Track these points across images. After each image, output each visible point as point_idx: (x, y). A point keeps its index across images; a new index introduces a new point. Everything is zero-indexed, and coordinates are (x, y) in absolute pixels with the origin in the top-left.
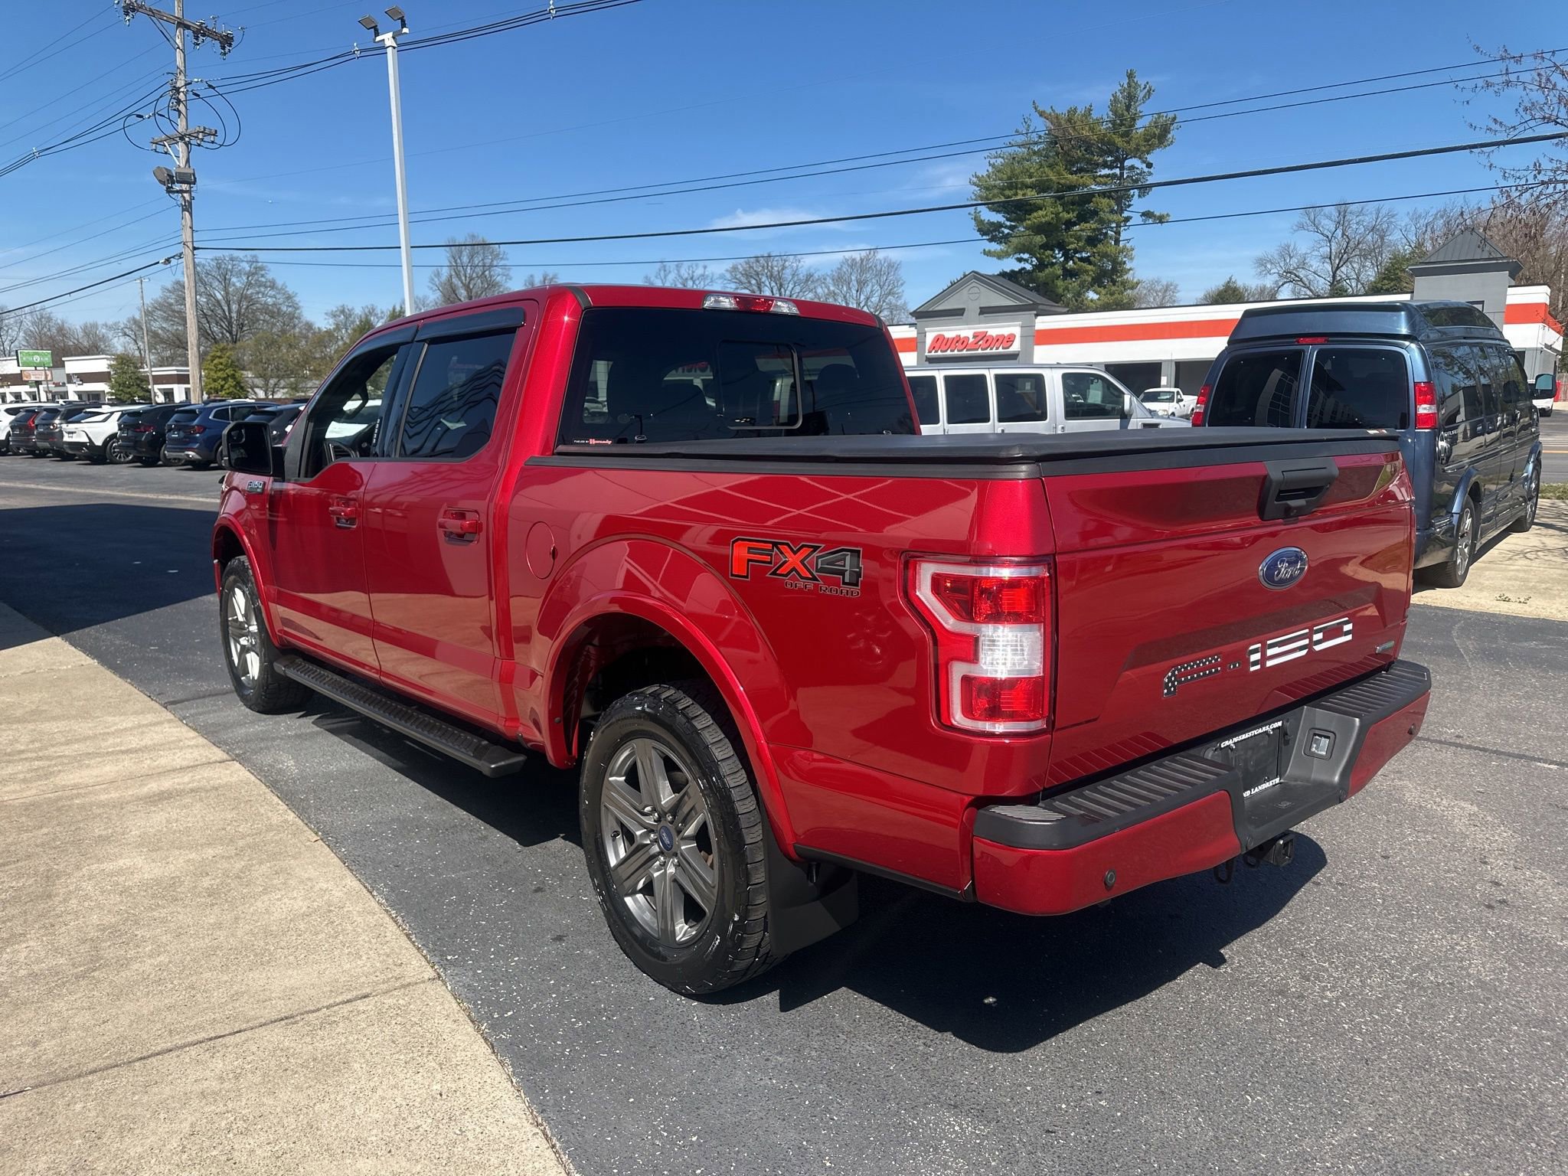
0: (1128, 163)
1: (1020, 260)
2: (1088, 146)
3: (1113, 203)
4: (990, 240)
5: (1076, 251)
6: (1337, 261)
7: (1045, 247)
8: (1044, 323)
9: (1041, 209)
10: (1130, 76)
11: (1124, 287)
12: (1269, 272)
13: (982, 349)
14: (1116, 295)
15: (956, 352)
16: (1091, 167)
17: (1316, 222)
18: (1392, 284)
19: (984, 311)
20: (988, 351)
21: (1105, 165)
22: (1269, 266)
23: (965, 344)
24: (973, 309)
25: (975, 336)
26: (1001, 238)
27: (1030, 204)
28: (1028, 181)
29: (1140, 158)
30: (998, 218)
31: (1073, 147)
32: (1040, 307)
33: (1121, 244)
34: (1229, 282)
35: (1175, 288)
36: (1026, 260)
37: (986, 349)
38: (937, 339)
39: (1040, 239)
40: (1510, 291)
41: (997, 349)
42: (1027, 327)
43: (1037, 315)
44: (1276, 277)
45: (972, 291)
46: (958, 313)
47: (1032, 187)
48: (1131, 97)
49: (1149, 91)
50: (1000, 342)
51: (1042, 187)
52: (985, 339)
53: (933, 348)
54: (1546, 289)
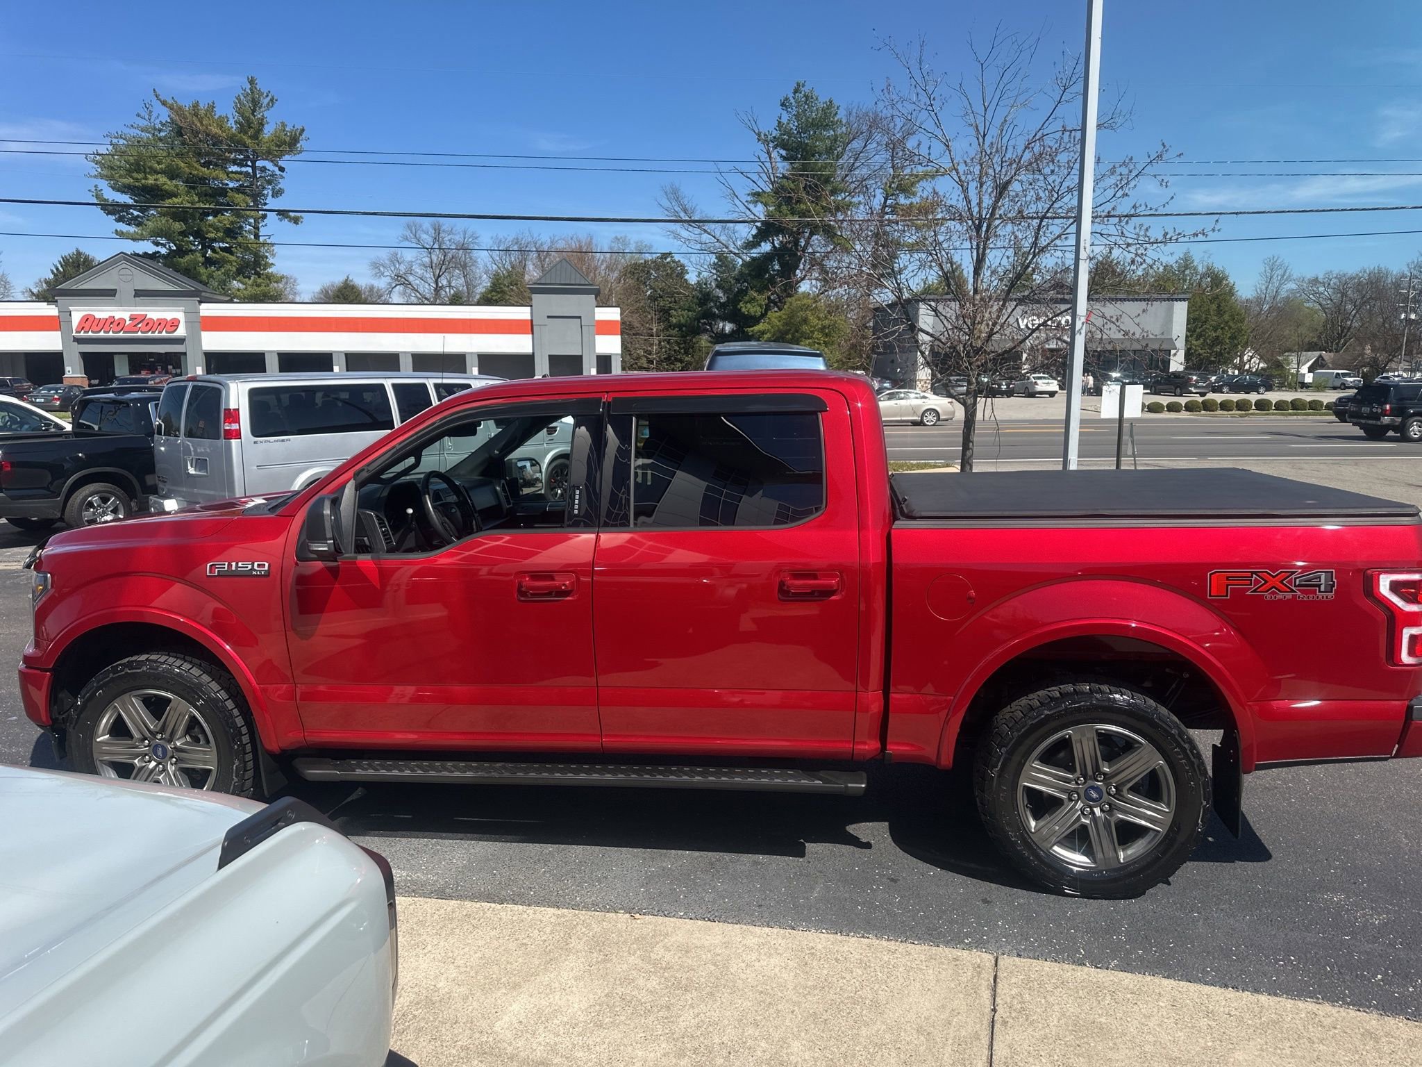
0: (259, 164)
1: (157, 244)
2: (217, 141)
3: (249, 200)
4: (118, 220)
5: (214, 240)
6: (438, 271)
7: (183, 234)
8: (208, 310)
9: (176, 197)
10: (252, 82)
11: (270, 280)
12: (383, 274)
13: (142, 332)
14: (263, 288)
15: (111, 334)
16: (222, 163)
17: (417, 236)
18: (499, 296)
19: (139, 293)
20: (150, 334)
21: (235, 162)
22: (382, 269)
23: (120, 327)
24: (126, 290)
25: (132, 318)
26: (131, 219)
27: (162, 190)
28: (158, 167)
29: (272, 161)
30: (125, 199)
31: (200, 141)
32: (203, 294)
33: (261, 239)
34: (346, 280)
35: (295, 281)
36: (164, 245)
37: (147, 332)
38: (86, 319)
39: (178, 226)
40: (597, 310)
41: (160, 332)
42: (191, 314)
43: (200, 302)
44: (388, 280)
45: (122, 272)
46: (110, 293)
47: (162, 172)
48: (256, 104)
49: (272, 100)
50: (163, 325)
51: (172, 174)
52: (145, 322)
53: (81, 328)
54: (618, 310)
